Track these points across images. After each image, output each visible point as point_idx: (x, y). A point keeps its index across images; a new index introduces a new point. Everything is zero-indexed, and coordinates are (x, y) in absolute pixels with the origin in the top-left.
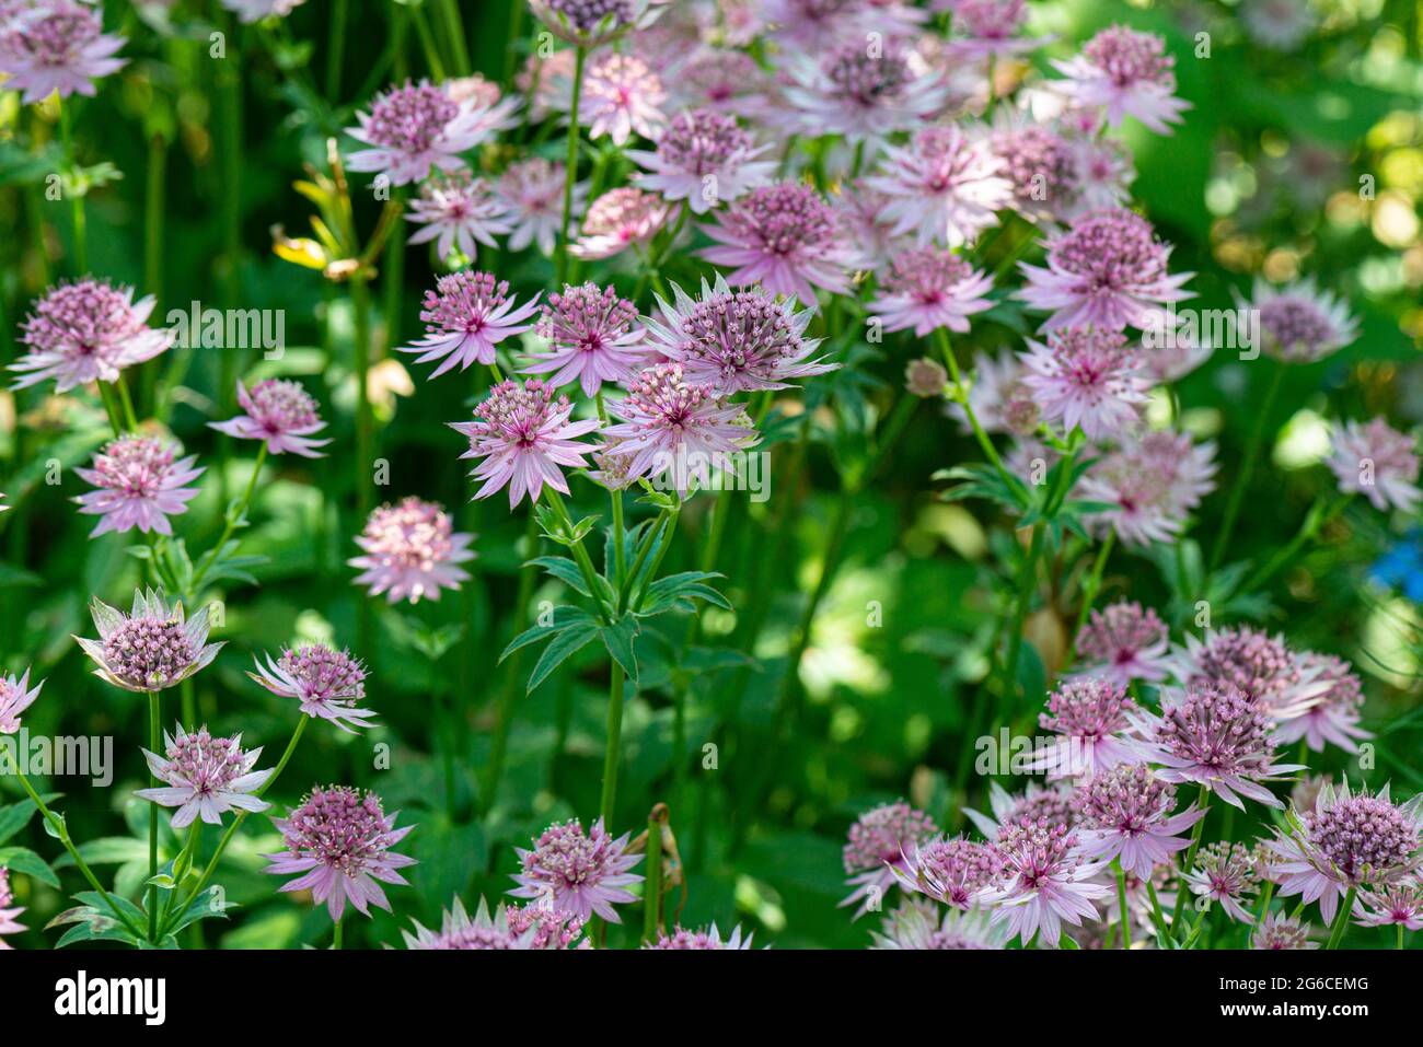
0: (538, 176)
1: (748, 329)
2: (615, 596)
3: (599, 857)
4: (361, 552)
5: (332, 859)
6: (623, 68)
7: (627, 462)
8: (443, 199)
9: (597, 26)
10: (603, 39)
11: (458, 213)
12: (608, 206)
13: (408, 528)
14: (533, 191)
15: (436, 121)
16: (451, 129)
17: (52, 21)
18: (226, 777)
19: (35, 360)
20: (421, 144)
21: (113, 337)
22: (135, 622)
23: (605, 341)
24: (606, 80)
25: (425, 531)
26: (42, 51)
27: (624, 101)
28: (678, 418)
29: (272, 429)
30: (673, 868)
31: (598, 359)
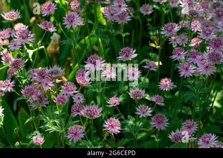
0: (183, 36)
1: (216, 56)
2: (196, 90)
3: (193, 124)
4: (159, 84)
5: (159, 123)
6: (196, 22)
7: (200, 73)
8: (173, 38)
9: (194, 16)
10: (195, 18)
11: (175, 40)
12: (194, 40)
13: (166, 81)
14: (182, 38)
15: (173, 28)
16: (175, 29)
17: (122, 13)
18: (147, 111)
19: (120, 57)
20: (170, 31)
21: (131, 54)
22: (135, 91)
23: (197, 57)
24: (194, 23)
25: (168, 82)
26: (121, 17)
27: (196, 26)
28: (207, 67)
29: (150, 67)
30: (202, 127)
31: (196, 59)
